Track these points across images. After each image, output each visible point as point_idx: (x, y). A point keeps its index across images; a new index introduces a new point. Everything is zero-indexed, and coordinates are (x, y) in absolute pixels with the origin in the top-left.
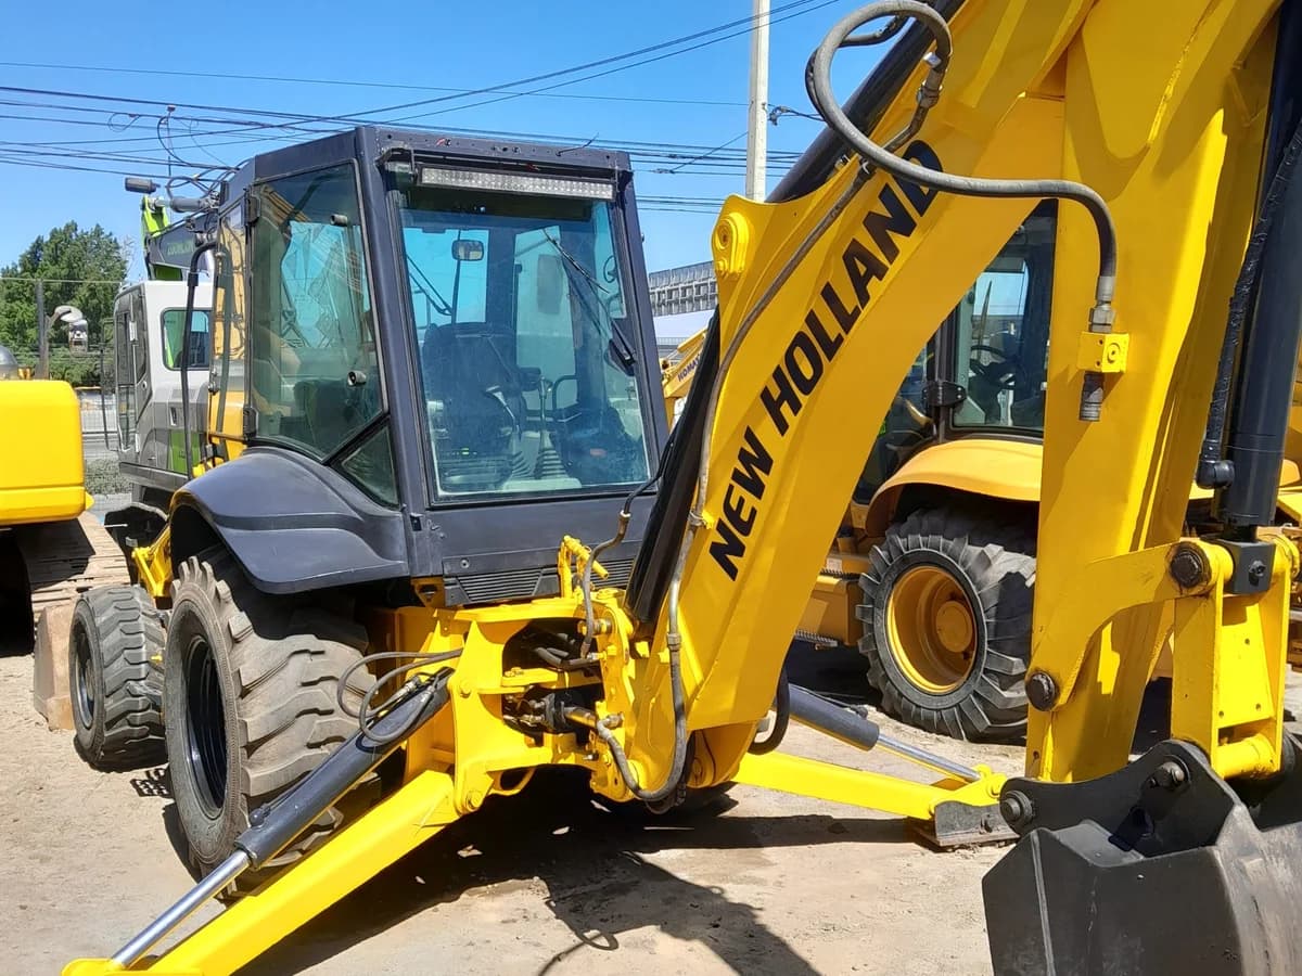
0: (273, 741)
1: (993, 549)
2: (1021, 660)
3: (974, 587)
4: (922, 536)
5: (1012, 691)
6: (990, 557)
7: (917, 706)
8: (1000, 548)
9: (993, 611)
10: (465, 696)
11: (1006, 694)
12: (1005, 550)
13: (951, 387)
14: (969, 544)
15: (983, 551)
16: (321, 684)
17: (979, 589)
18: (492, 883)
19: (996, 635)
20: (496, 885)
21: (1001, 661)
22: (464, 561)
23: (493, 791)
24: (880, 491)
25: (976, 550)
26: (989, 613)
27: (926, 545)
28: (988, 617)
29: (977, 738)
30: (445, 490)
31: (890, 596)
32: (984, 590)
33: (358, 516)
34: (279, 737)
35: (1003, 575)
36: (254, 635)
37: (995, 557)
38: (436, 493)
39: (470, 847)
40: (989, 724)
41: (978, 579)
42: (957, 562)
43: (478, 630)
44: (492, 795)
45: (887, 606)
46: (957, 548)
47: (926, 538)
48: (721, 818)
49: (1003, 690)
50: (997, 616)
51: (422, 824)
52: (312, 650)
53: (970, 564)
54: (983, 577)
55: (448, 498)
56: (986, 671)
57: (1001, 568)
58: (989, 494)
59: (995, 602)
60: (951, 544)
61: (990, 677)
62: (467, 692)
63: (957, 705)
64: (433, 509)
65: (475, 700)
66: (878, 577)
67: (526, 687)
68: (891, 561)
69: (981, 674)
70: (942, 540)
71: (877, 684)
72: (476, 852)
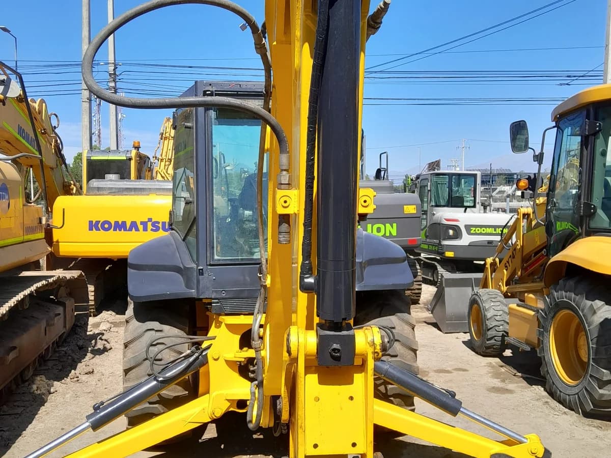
0: (134, 370)
1: (598, 303)
2: (609, 372)
3: (586, 325)
4: (565, 292)
5: (605, 390)
6: (595, 308)
7: (560, 391)
8: (603, 303)
9: (595, 340)
10: (216, 360)
11: (601, 391)
12: (607, 304)
13: (588, 206)
14: (586, 299)
15: (592, 304)
16: (158, 346)
17: (589, 326)
18: (250, 455)
19: (596, 356)
20: (251, 456)
21: (598, 371)
22: (223, 292)
23: (231, 409)
24: (549, 263)
25: (589, 303)
26: (593, 341)
27: (566, 297)
28: (593, 344)
29: (587, 415)
30: (217, 256)
31: (551, 325)
32: (591, 327)
33: (182, 267)
34: (137, 369)
35: (602, 320)
36: (135, 319)
37: (599, 308)
38: (213, 258)
39: (259, 434)
40: (592, 407)
41: (589, 320)
42: (579, 309)
43: (225, 327)
44: (232, 411)
45: (550, 331)
46: (580, 301)
47: (566, 293)
48: (395, 440)
49: (600, 388)
50: (597, 343)
51: (189, 421)
52: (156, 329)
53: (585, 311)
54: (591, 320)
55: (219, 260)
56: (591, 376)
57: (602, 315)
58: (591, 269)
59: (596, 335)
60: (577, 298)
61: (592, 379)
62: (216, 358)
63: (577, 394)
64: (211, 265)
65: (221, 362)
66: (546, 314)
67: (245, 358)
68: (551, 305)
69: (588, 377)
70: (573, 295)
71: (545, 374)
72: (261, 437)
